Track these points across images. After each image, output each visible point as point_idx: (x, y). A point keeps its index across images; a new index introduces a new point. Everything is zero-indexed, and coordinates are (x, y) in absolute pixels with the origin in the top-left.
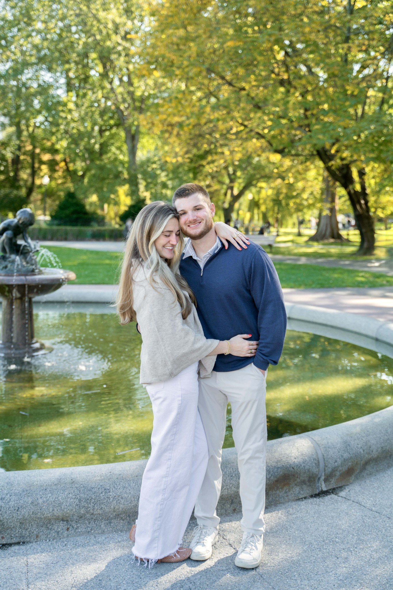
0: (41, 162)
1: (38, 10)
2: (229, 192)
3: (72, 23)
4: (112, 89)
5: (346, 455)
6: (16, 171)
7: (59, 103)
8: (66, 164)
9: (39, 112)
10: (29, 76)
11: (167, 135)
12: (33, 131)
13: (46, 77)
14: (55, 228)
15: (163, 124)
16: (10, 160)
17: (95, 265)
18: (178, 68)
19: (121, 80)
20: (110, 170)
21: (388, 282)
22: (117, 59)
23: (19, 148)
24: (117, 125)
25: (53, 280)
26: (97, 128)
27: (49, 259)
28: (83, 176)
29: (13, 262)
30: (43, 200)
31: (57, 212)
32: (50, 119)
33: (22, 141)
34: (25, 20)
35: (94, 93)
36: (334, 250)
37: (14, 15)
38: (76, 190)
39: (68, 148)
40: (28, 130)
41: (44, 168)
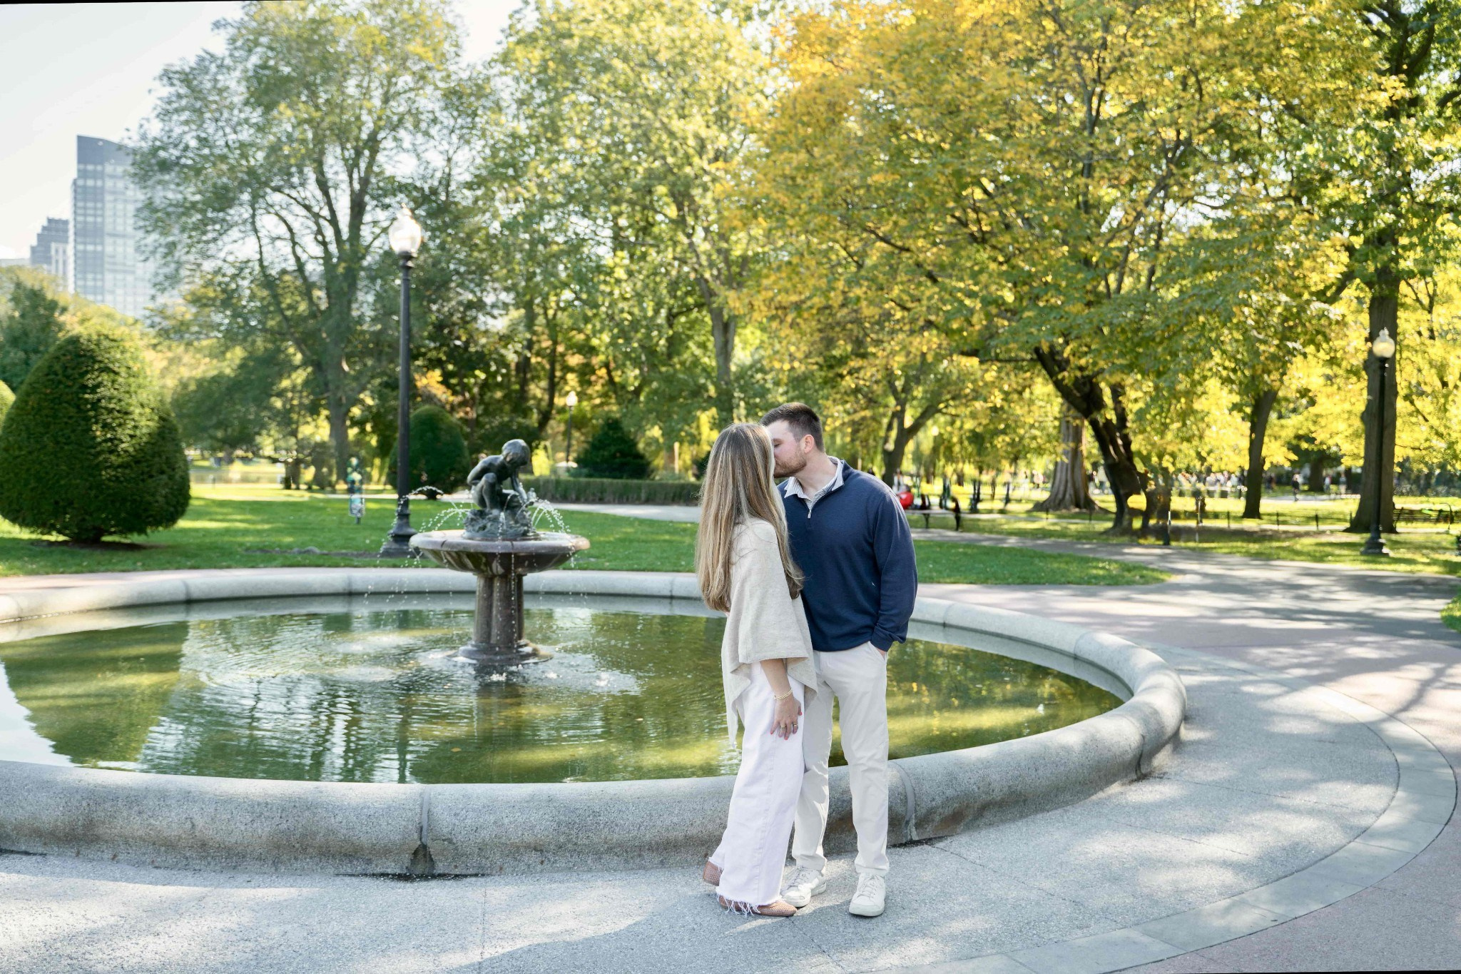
0: (567, 369)
1: (571, 119)
2: (895, 425)
3: (627, 139)
4: (691, 245)
5: (950, 792)
6: (524, 383)
7: (599, 269)
8: (609, 373)
9: (565, 285)
10: (551, 225)
11: (775, 325)
12: (555, 315)
13: (580, 225)
14: (583, 480)
15: (769, 308)
16: (513, 366)
17: (646, 542)
18: (793, 216)
19: (707, 230)
20: (685, 383)
21: (1142, 577)
22: (703, 196)
23: (530, 345)
24: (700, 306)
25: (554, 548)
26: (663, 312)
27: (552, 516)
28: (637, 392)
29: (496, 520)
30: (567, 434)
31: (586, 452)
32: (584, 296)
33: (534, 333)
34: (549, 135)
35: (658, 252)
36: (1076, 526)
37: (530, 128)
38: (624, 415)
39: (613, 343)
40: (546, 314)
41: (571, 377)
